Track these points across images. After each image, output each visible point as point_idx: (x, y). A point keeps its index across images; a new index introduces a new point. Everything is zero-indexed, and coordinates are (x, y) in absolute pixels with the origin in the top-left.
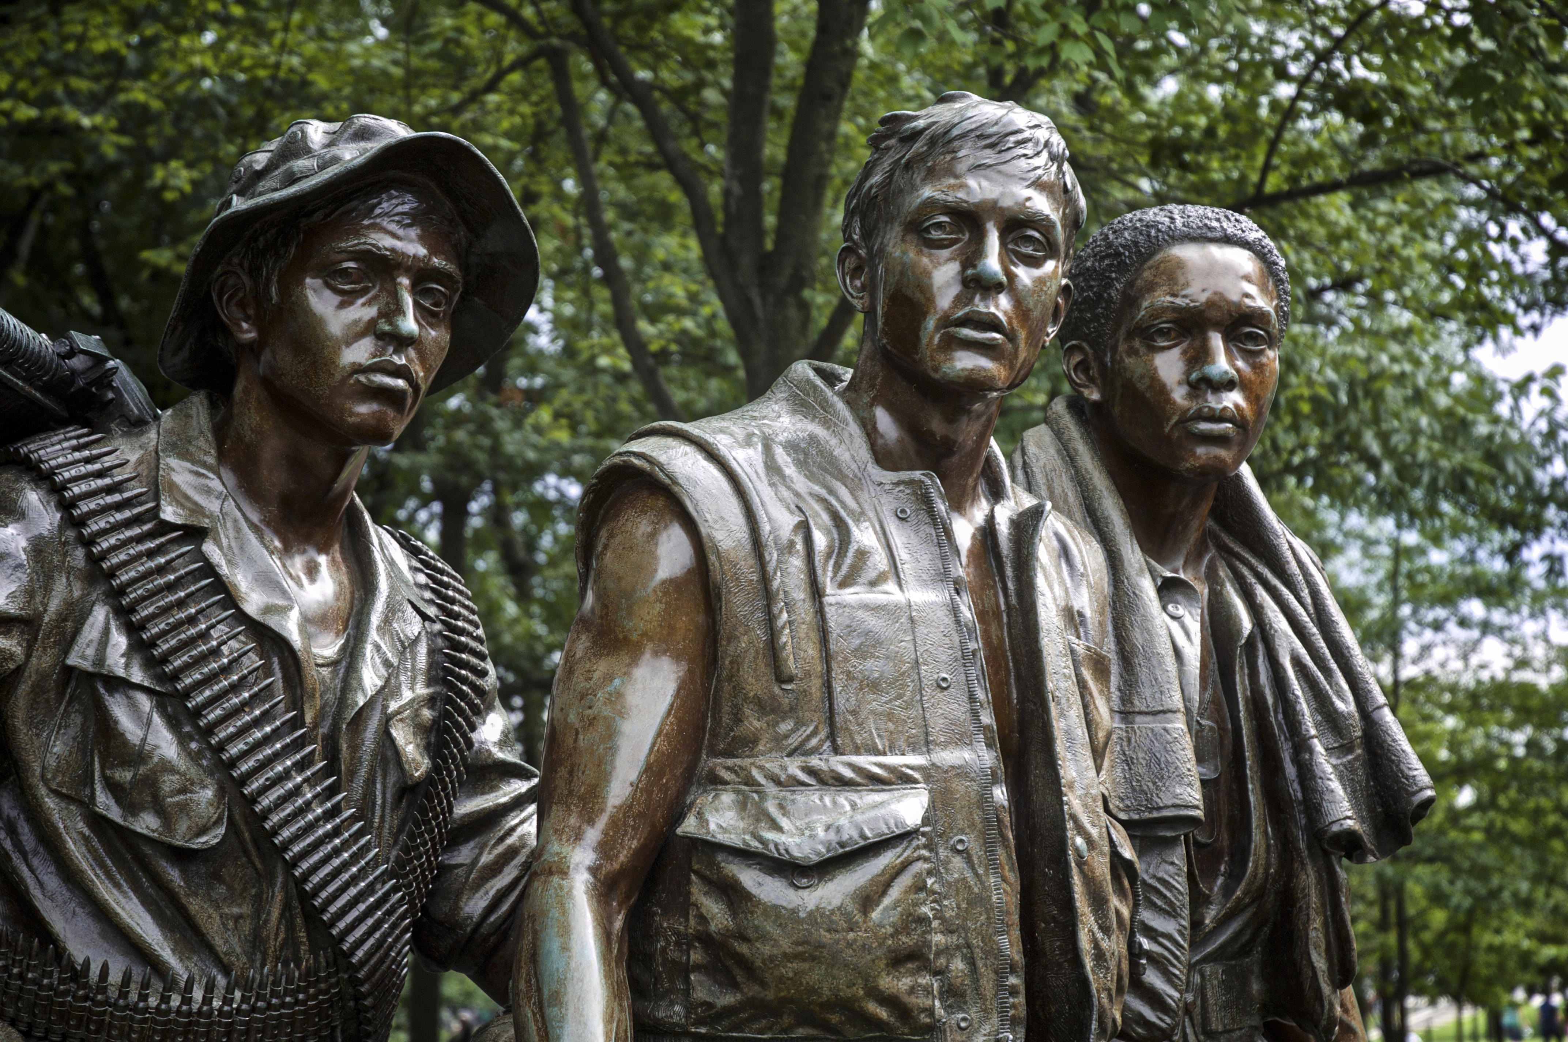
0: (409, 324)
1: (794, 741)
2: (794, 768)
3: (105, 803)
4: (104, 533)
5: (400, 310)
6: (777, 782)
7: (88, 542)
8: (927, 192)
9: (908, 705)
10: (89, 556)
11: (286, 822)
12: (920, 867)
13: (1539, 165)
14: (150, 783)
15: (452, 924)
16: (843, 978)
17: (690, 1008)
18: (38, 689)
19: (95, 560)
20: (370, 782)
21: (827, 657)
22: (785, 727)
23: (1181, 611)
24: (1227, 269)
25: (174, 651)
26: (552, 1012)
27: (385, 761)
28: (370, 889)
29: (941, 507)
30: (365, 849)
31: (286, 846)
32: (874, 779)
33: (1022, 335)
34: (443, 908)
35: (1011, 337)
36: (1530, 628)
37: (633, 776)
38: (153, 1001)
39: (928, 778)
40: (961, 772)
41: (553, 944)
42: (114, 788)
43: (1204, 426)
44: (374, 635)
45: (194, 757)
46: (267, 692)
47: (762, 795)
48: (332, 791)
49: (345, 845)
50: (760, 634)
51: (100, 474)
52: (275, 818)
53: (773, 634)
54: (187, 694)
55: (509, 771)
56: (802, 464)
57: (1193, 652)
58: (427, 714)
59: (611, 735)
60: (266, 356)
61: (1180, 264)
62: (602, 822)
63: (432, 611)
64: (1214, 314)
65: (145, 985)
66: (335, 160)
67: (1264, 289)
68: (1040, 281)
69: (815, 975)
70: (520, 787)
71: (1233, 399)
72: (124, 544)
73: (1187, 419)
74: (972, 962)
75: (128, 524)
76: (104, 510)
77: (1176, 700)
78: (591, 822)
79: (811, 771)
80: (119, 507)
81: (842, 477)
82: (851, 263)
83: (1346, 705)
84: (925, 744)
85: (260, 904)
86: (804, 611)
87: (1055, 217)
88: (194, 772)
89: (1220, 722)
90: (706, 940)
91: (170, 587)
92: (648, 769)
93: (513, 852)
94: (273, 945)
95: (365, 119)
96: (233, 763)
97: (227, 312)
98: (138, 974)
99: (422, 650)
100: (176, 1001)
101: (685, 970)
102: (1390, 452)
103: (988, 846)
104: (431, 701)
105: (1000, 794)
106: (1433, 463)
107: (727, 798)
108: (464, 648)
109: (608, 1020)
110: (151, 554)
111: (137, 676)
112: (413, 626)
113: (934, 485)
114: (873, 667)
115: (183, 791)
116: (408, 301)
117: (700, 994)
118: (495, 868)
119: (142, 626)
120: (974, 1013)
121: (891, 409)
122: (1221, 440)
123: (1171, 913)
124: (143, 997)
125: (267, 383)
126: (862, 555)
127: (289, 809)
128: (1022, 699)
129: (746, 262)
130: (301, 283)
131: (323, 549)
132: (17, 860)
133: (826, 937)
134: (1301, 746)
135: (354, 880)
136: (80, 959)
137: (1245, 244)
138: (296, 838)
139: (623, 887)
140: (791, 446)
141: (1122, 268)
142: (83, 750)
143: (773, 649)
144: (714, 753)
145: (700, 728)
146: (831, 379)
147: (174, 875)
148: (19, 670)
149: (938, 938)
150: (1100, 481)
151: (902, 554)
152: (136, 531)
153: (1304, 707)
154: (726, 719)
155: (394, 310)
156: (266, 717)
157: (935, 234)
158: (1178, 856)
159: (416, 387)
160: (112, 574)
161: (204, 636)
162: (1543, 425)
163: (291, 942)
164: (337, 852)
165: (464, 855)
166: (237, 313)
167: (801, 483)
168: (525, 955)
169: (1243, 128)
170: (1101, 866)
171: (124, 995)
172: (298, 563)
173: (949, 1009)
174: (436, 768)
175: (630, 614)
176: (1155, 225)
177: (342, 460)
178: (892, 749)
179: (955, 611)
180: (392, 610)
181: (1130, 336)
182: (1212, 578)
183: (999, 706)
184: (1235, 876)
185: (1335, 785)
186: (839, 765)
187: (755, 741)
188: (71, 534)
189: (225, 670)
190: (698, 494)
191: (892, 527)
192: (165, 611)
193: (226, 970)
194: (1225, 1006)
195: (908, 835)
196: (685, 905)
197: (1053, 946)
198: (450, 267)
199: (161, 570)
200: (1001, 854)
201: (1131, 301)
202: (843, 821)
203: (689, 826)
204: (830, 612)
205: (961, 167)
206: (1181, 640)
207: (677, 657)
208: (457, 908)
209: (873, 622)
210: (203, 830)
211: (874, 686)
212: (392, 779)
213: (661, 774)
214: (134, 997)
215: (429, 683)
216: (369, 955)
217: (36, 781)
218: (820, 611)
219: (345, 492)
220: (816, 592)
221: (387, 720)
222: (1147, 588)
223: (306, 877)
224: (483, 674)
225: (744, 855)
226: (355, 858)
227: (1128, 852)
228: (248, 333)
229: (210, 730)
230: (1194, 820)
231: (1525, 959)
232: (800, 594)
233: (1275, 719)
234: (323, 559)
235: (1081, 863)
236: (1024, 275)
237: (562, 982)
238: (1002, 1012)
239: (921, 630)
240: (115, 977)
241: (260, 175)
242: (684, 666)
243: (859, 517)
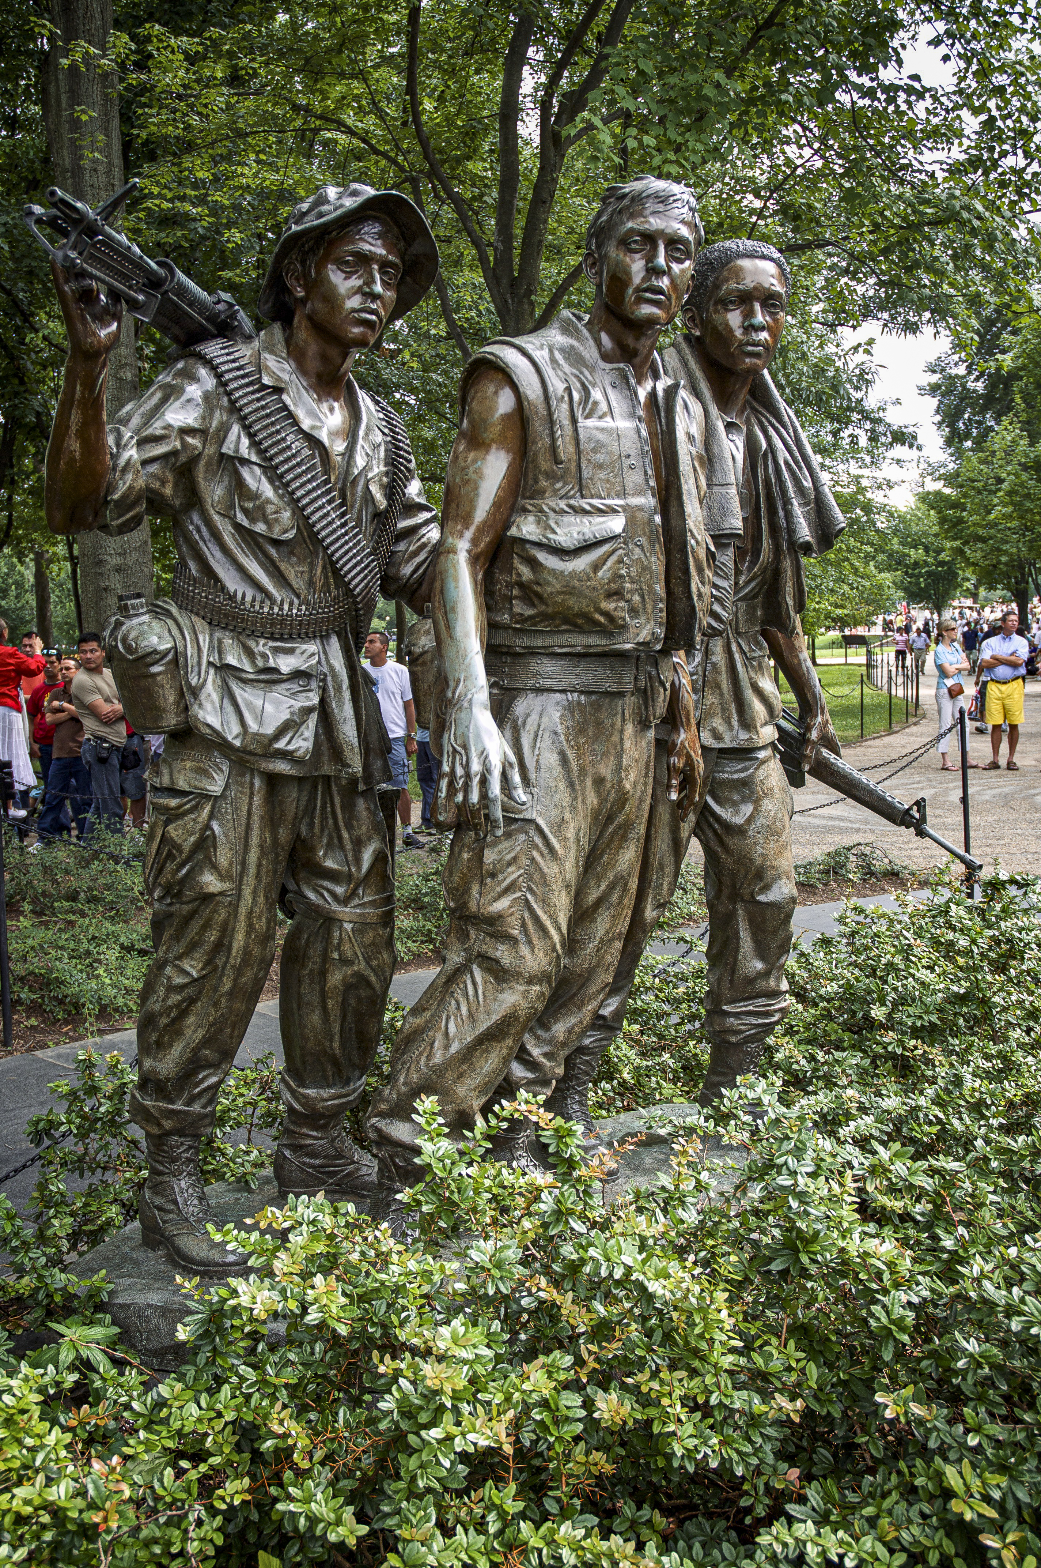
0: (378, 288)
1: (563, 492)
2: (562, 504)
3: (241, 518)
4: (237, 389)
5: (373, 281)
6: (555, 511)
7: (229, 394)
8: (630, 225)
9: (616, 476)
10: (230, 400)
11: (324, 528)
12: (621, 552)
13: (874, 243)
14: (261, 509)
15: (396, 579)
16: (584, 602)
17: (512, 616)
18: (208, 464)
19: (232, 402)
20: (360, 511)
21: (579, 452)
22: (558, 485)
23: (734, 438)
24: (764, 272)
25: (270, 446)
26: (451, 616)
27: (366, 501)
28: (361, 561)
29: (633, 381)
30: (359, 542)
31: (323, 540)
32: (600, 511)
33: (674, 297)
34: (392, 571)
35: (669, 298)
36: (841, 467)
37: (487, 508)
38: (266, 610)
39: (624, 511)
40: (640, 508)
41: (451, 585)
42: (245, 511)
43: (750, 348)
44: (361, 441)
45: (281, 497)
46: (313, 468)
47: (548, 517)
48: (343, 514)
49: (350, 539)
50: (548, 440)
51: (233, 361)
52: (319, 526)
53: (554, 440)
54: (276, 467)
55: (422, 508)
56: (566, 359)
57: (740, 457)
58: (385, 479)
59: (476, 488)
60: (309, 305)
61: (741, 269)
62: (473, 529)
63: (386, 431)
64: (756, 294)
65: (262, 602)
66: (342, 206)
67: (780, 282)
68: (683, 271)
69: (571, 601)
70: (427, 515)
71: (764, 335)
72: (246, 395)
73: (742, 344)
74: (642, 597)
75: (247, 385)
76: (236, 378)
77: (732, 479)
78: (467, 528)
79: (570, 506)
80: (243, 377)
81: (586, 367)
82: (590, 261)
83: (808, 484)
84: (624, 494)
85: (312, 566)
86: (568, 430)
87: (691, 238)
88: (281, 504)
89: (750, 490)
90: (521, 585)
91: (268, 416)
92: (494, 504)
93: (424, 545)
94: (319, 585)
95: (356, 186)
96: (299, 500)
97: (290, 282)
98: (259, 597)
99: (382, 449)
100: (276, 610)
101: (510, 599)
102: (789, 383)
103: (652, 543)
104: (387, 474)
105: (658, 519)
106: (808, 389)
107: (531, 518)
108: (401, 449)
109: (477, 620)
110: (258, 400)
111: (254, 458)
112: (379, 438)
113: (630, 371)
114: (600, 457)
115: (276, 512)
116: (377, 276)
117: (517, 610)
118: (416, 553)
119: (255, 434)
120: (643, 620)
121: (609, 333)
122: (757, 355)
123: (726, 578)
124: (261, 607)
125: (310, 318)
126: (596, 403)
127: (325, 522)
128: (667, 475)
129: (505, 281)
130: (326, 267)
131: (336, 399)
132: (201, 544)
133: (577, 584)
134: (787, 502)
135: (355, 556)
136: (232, 590)
137: (772, 260)
138: (328, 536)
139: (482, 559)
140: (562, 350)
141: (713, 270)
142: (230, 493)
143: (554, 448)
144: (524, 497)
145: (518, 486)
146: (580, 319)
147: (273, 552)
148: (200, 454)
149: (628, 585)
150: (699, 374)
151: (614, 404)
152: (251, 389)
153: (789, 484)
154: (530, 481)
155: (370, 282)
156: (313, 478)
157: (634, 246)
158: (730, 552)
159: (381, 320)
160: (240, 409)
161: (284, 439)
162: (857, 371)
163: (326, 584)
164: (347, 543)
165: (402, 547)
166: (295, 283)
167: (567, 369)
168: (438, 591)
169: (735, 223)
170: (702, 554)
171: (253, 606)
172: (325, 406)
173: (631, 618)
174: (390, 505)
175: (486, 430)
176: (730, 249)
177: (345, 355)
178: (608, 497)
179: (638, 431)
180: (369, 430)
181: (716, 304)
182: (748, 422)
183: (658, 477)
184: (753, 563)
185: (802, 520)
186: (584, 504)
187: (544, 492)
188: (221, 390)
189: (294, 456)
190: (518, 372)
191: (609, 390)
192: (266, 427)
193: (298, 596)
194: (746, 621)
195: (615, 537)
196: (511, 569)
197: (678, 590)
198: (397, 260)
199: (263, 408)
200: (657, 547)
201: (717, 287)
202: (586, 530)
203: (513, 531)
204: (580, 430)
205: (647, 212)
206: (735, 452)
207: (508, 451)
208: (399, 571)
209: (600, 436)
210: (286, 531)
211: (601, 466)
212: (370, 510)
213: (500, 507)
214: (257, 607)
215: (386, 465)
216: (362, 590)
217: (209, 507)
218: (576, 430)
219: (345, 374)
220: (574, 421)
221: (368, 481)
222: (720, 426)
223: (333, 554)
224: (410, 461)
225: (539, 545)
226: (355, 546)
227: (713, 549)
228: (300, 293)
229: (288, 484)
230: (738, 535)
231: (828, 616)
232: (566, 422)
233: (775, 489)
234: (336, 405)
235: (693, 552)
236: (676, 267)
237: (456, 603)
238: (656, 620)
239: (623, 440)
240: (248, 598)
241: (305, 214)
242: (511, 456)
243: (594, 385)
